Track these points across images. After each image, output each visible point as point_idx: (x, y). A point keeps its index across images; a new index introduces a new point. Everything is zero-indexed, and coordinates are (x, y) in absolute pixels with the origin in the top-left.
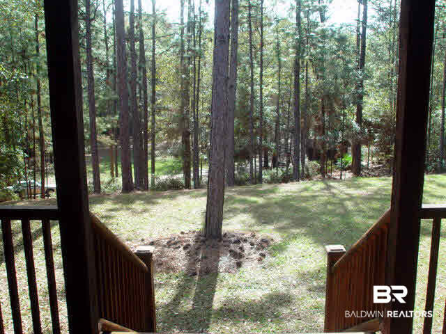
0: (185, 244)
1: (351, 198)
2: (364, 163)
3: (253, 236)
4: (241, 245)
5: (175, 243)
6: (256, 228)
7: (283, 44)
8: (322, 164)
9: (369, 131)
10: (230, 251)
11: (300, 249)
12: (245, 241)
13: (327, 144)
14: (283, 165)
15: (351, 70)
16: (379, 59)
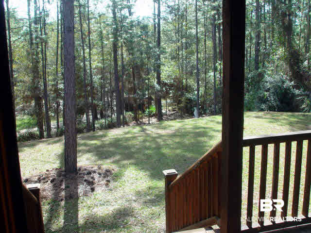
0: (51, 179)
1: (160, 136)
2: (163, 111)
3: (100, 168)
4: (92, 176)
5: (44, 179)
6: (99, 162)
7: (104, 32)
8: (136, 114)
9: (166, 89)
10: (85, 181)
11: (133, 174)
12: (94, 172)
13: (138, 100)
14: (109, 116)
15: (151, 48)
16: (170, 40)
